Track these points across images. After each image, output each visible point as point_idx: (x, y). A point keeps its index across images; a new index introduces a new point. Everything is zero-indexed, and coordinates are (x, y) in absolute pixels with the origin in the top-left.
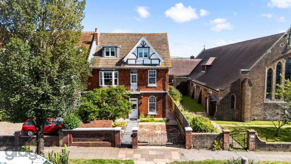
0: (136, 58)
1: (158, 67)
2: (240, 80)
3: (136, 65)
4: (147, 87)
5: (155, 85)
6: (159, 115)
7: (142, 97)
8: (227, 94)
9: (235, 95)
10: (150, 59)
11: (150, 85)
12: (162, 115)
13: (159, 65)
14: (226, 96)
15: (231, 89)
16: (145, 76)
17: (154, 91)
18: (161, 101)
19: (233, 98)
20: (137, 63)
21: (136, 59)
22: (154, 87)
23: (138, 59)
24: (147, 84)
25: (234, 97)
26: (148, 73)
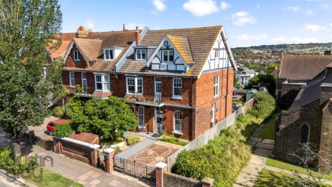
0: (159, 62)
1: (183, 74)
2: (319, 102)
3: (160, 71)
4: (172, 99)
5: (180, 98)
6: (185, 136)
7: (166, 110)
8: (293, 122)
9: (308, 124)
10: (175, 64)
11: (174, 97)
12: (188, 137)
13: (184, 72)
14: (291, 125)
15: (301, 115)
16: (169, 85)
17: (179, 105)
18: (187, 118)
19: (305, 128)
20: (161, 69)
21: (160, 64)
22: (180, 100)
23: (162, 64)
24: (171, 95)
25: (308, 128)
26: (172, 82)
